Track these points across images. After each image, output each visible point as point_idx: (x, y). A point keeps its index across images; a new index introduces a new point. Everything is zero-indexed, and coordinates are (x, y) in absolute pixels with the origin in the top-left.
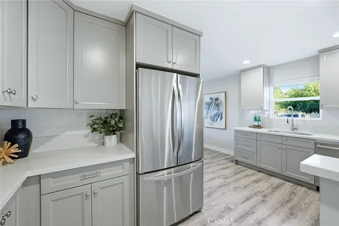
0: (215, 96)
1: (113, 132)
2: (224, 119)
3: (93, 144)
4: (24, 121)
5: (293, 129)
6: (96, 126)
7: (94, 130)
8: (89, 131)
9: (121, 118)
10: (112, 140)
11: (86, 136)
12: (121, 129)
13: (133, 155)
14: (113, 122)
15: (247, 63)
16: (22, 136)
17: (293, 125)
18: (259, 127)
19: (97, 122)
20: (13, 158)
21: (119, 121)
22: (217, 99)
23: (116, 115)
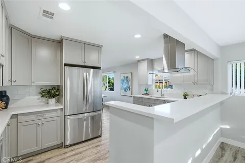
0: (126, 75)
1: (54, 97)
2: (131, 90)
3: (42, 104)
4: (5, 92)
5: (162, 95)
6: (43, 94)
7: (43, 96)
8: (40, 96)
9: (58, 90)
10: (52, 101)
11: (38, 99)
12: (58, 95)
13: (62, 107)
14: (53, 92)
15: (138, 57)
16: (5, 98)
17: (162, 93)
18: (147, 94)
19: (45, 91)
20: (3, 108)
21: (56, 91)
22: (127, 77)
23: (55, 88)
